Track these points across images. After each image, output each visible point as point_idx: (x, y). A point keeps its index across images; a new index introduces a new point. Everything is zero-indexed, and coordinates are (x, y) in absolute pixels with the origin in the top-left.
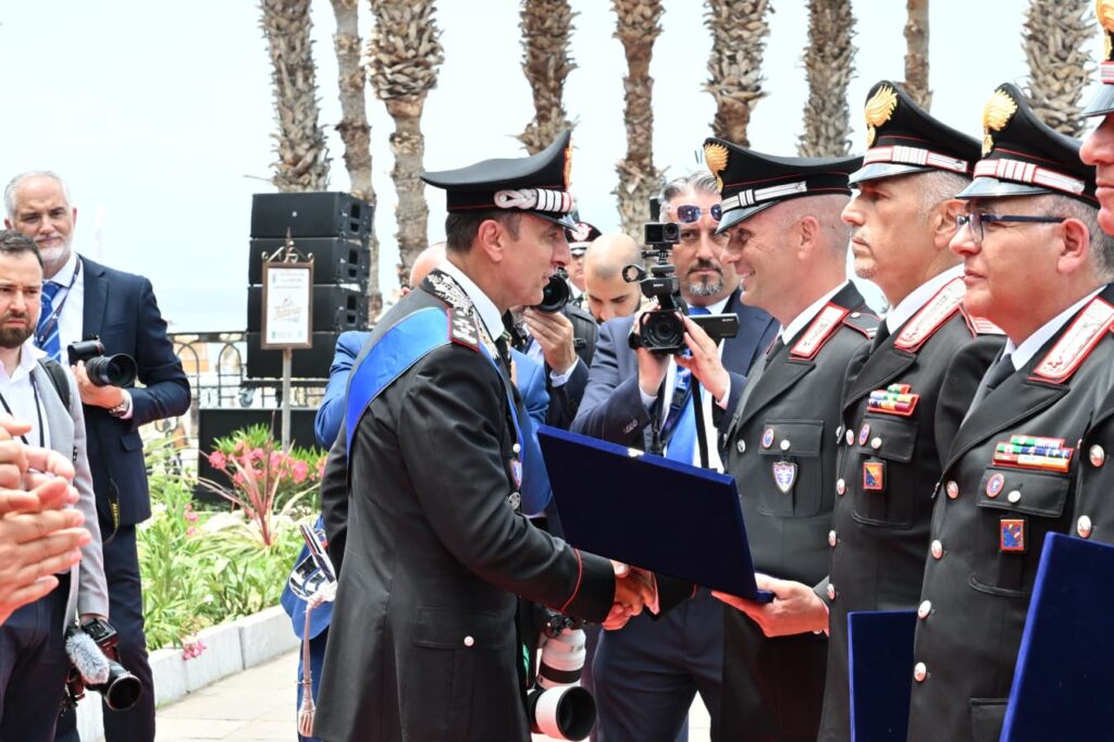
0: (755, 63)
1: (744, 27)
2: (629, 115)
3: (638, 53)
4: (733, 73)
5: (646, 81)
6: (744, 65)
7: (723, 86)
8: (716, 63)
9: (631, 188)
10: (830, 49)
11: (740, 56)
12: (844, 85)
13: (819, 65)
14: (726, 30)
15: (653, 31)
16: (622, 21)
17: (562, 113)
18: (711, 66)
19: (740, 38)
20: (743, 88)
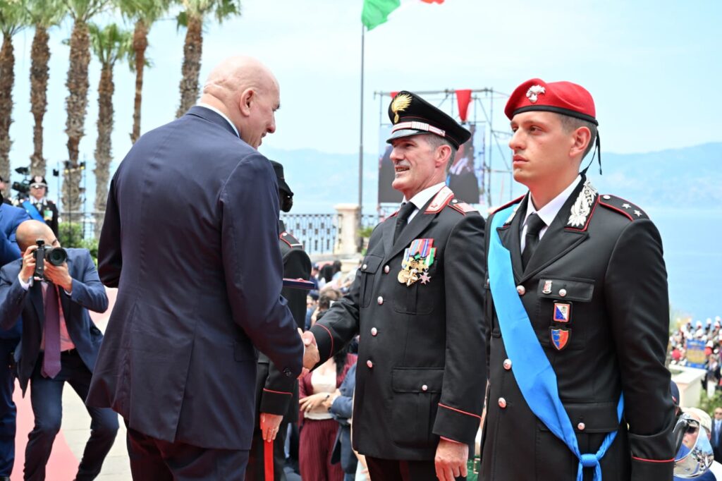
0: (82, 124)
1: (79, 111)
2: (35, 140)
3: (39, 118)
4: (74, 127)
5: (41, 129)
6: (78, 124)
7: (70, 131)
8: (68, 123)
9: (35, 165)
10: (106, 120)
11: (77, 121)
12: (109, 133)
13: (102, 126)
14: (72, 112)
15: (44, 111)
16: (33, 107)
17: (9, 138)
18: (66, 124)
19: (77, 115)
20: (78, 132)
